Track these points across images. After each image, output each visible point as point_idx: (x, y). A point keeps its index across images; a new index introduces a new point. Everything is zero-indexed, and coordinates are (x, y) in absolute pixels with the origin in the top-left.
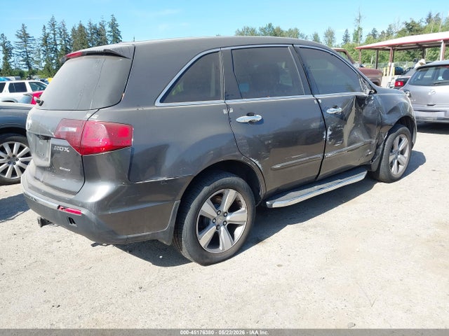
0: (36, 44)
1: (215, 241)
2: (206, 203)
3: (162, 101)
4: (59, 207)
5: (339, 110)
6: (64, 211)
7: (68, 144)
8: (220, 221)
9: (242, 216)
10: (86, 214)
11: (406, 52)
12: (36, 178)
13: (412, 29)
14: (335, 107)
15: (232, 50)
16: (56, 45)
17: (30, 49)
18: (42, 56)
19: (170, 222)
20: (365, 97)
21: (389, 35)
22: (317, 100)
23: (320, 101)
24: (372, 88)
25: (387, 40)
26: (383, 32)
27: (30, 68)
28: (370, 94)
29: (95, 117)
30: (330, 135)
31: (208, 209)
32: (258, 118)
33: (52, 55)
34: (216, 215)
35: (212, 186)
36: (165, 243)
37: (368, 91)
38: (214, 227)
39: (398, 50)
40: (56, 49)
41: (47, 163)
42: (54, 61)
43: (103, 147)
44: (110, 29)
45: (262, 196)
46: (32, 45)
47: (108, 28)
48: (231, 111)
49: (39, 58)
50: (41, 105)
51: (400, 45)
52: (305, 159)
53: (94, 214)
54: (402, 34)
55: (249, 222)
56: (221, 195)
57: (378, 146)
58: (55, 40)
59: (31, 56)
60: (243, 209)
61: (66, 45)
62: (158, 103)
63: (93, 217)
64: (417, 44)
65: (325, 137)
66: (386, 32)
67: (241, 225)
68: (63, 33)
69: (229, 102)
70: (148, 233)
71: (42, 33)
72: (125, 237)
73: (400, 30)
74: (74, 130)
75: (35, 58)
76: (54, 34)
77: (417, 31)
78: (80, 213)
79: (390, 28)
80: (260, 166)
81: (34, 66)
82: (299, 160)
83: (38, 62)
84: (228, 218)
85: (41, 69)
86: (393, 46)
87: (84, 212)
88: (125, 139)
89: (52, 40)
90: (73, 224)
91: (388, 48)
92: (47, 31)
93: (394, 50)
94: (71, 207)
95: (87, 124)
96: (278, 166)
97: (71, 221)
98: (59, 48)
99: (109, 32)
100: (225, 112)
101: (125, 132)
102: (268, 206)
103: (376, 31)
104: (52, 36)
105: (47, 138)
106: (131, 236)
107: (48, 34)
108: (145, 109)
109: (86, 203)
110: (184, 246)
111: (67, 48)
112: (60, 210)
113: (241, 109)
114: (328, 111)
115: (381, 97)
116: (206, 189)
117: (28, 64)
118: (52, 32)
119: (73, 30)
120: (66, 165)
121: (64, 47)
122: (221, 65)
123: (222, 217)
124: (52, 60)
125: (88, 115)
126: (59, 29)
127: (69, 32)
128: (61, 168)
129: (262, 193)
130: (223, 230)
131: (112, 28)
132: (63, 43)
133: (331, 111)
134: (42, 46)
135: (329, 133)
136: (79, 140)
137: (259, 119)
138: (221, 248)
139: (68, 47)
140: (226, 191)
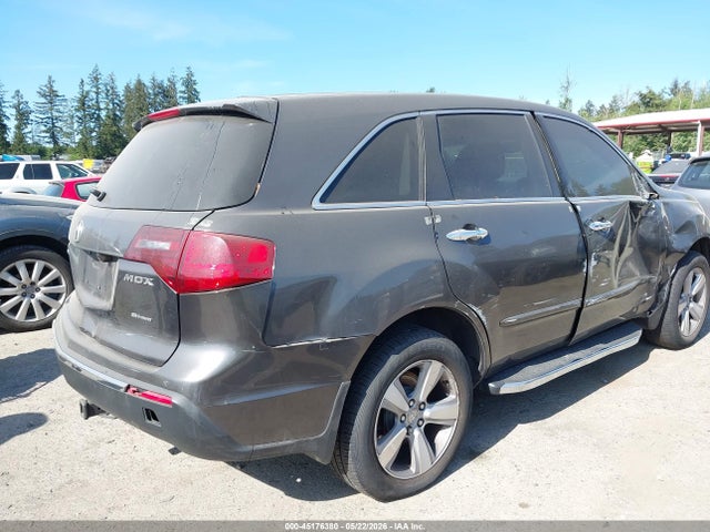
0: (68, 107)
1: (403, 457)
2: (392, 386)
3: (323, 200)
4: (128, 387)
5: (608, 224)
6: (137, 395)
7: (151, 271)
8: (412, 418)
9: (449, 410)
10: (182, 405)
11: (640, 137)
12: (82, 330)
13: (649, 102)
14: (602, 220)
15: (438, 115)
16: (99, 109)
17: (57, 114)
18: (76, 125)
19: (332, 422)
20: (643, 204)
21: (613, 111)
22: (574, 206)
23: (578, 207)
24: (651, 189)
25: (609, 118)
26: (603, 107)
27: (56, 143)
28: (649, 199)
29: (206, 224)
30: (594, 267)
31: (394, 397)
32: (482, 233)
33: (92, 125)
34: (407, 409)
35: (404, 354)
36: (318, 459)
37: (647, 195)
38: (404, 430)
39: (630, 134)
40: (99, 116)
41: (107, 304)
42: (94, 134)
43: (216, 280)
44: (183, 88)
45: (482, 374)
46: (61, 109)
47: (180, 87)
48: (438, 220)
49: (72, 128)
50: (100, 200)
51: (633, 127)
52: (553, 308)
53: (198, 404)
54: (634, 109)
55: (462, 422)
56: (416, 371)
57: (661, 287)
58: (97, 102)
59: (59, 124)
60: (452, 396)
61: (114, 109)
62: (316, 203)
63: (193, 410)
64: (660, 125)
65: (585, 270)
66: (607, 106)
67: (448, 427)
68: (111, 92)
69: (434, 205)
70: (289, 442)
71: (78, 90)
72: (250, 448)
73: (630, 103)
74: (165, 246)
75: (64, 129)
76: (97, 93)
77: (657, 106)
78: (169, 402)
79: (615, 101)
80: (484, 319)
81: (63, 141)
82: (544, 310)
83: (69, 135)
84: (427, 413)
85: (74, 145)
86: (622, 128)
87: (177, 399)
88: (261, 266)
89: (94, 102)
90: (153, 422)
91: (613, 130)
92: (87, 88)
93: (623, 133)
94: (151, 389)
95: (192, 237)
96: (512, 320)
97: (148, 415)
98: (103, 114)
99: (181, 92)
100: (428, 221)
101: (261, 253)
102: (493, 392)
103: (592, 105)
104: (93, 95)
105: (110, 259)
106: (261, 446)
107: (88, 93)
108: (296, 212)
109: (181, 384)
110: (351, 466)
111: (115, 115)
112: (129, 393)
113: (454, 217)
114: (591, 226)
115: (665, 204)
116: (393, 360)
117: (54, 138)
118: (94, 89)
119: (127, 88)
120: (144, 310)
121: (111, 113)
122: (420, 137)
123: (415, 412)
124: (92, 132)
125: (194, 221)
126: (106, 85)
127: (121, 90)
128: (134, 315)
129: (483, 367)
130: (418, 435)
131: (187, 87)
132: (111, 106)
133: (596, 225)
134: (77, 110)
135: (593, 263)
136: (174, 266)
137: (483, 236)
138: (413, 468)
139: (118, 113)
140: (425, 363)
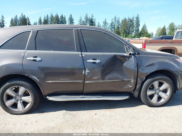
16: (115, 26)
23: (83, 55)
28: (130, 55)
33: (113, 29)
37: (129, 53)
44: (136, 20)
46: (107, 26)
47: (135, 19)
52: (69, 81)
58: (115, 24)
60: (30, 96)
61: (118, 26)
65: (84, 73)
67: (29, 103)
71: (111, 21)
76: (115, 22)
82: (65, 81)
89: (114, 24)
92: (113, 21)
96: (50, 82)
98: (116, 27)
111: (118, 27)
116: (7, 84)
126: (117, 20)
127: (121, 21)
131: (137, 19)
134: (110, 26)
135: (87, 71)
140: (19, 87)
